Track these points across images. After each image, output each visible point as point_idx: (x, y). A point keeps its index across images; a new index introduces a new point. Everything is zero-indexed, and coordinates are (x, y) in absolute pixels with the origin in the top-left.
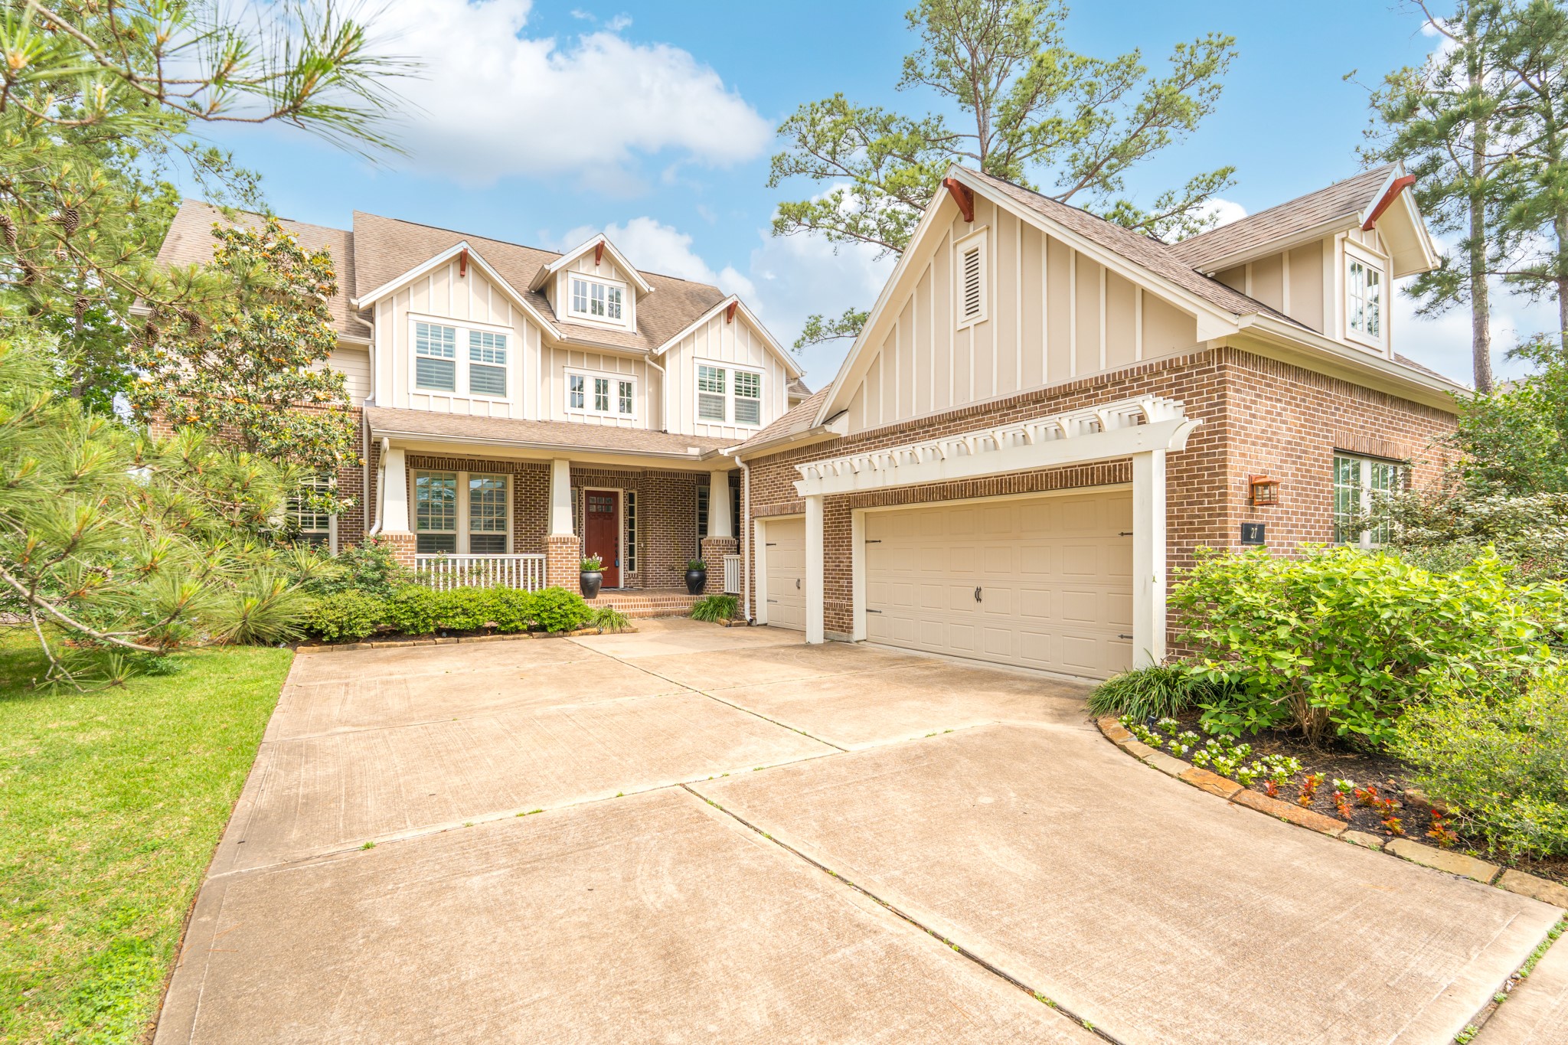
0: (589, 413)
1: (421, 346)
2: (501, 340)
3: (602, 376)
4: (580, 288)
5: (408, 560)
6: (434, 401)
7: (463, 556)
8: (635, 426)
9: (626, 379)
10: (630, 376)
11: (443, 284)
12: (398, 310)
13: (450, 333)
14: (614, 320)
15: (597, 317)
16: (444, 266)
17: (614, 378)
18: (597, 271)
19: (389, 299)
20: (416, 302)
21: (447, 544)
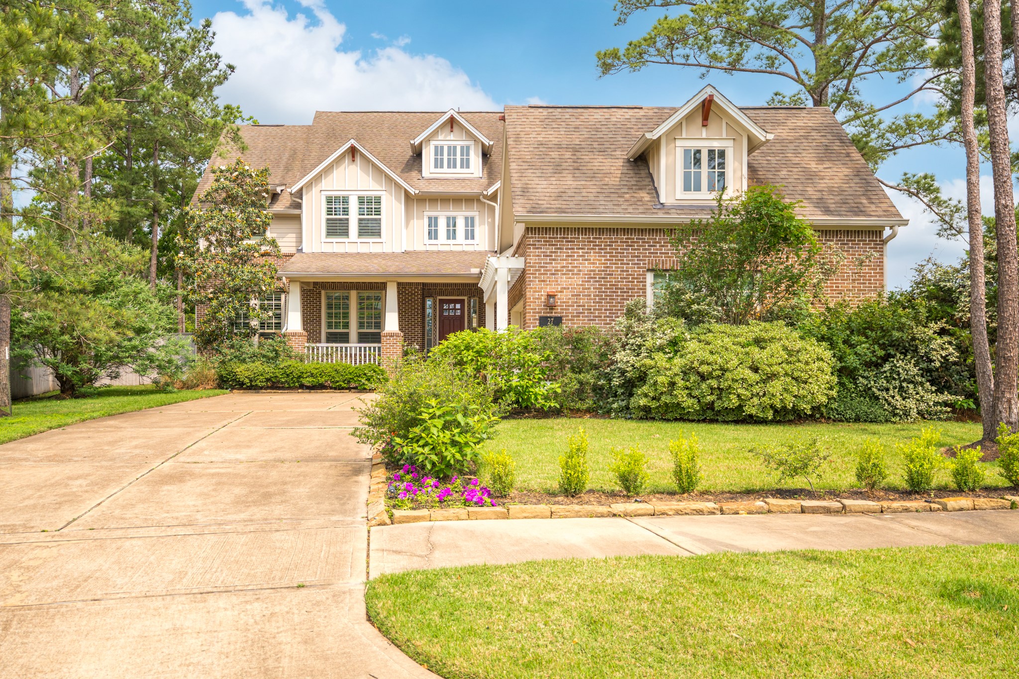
0: (442, 243)
1: (329, 211)
2: (378, 200)
3: (451, 214)
4: (439, 150)
5: (300, 346)
6: (337, 245)
7: (353, 345)
8: (477, 248)
9: (470, 214)
10: (474, 213)
11: (342, 168)
12: (315, 190)
13: (345, 200)
14: (465, 170)
15: (452, 170)
16: (342, 157)
17: (461, 215)
18: (451, 137)
19: (309, 185)
20: (325, 184)
21: (344, 338)
